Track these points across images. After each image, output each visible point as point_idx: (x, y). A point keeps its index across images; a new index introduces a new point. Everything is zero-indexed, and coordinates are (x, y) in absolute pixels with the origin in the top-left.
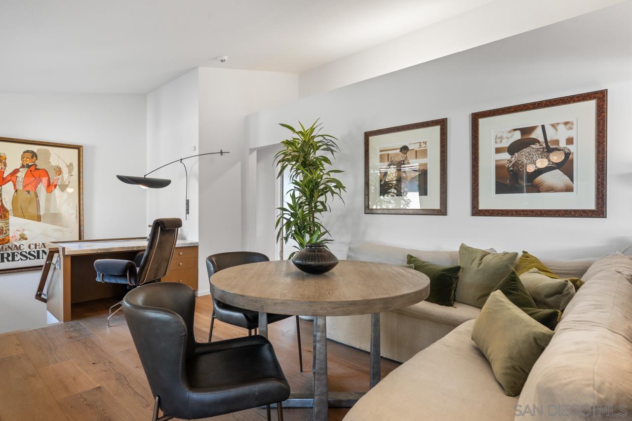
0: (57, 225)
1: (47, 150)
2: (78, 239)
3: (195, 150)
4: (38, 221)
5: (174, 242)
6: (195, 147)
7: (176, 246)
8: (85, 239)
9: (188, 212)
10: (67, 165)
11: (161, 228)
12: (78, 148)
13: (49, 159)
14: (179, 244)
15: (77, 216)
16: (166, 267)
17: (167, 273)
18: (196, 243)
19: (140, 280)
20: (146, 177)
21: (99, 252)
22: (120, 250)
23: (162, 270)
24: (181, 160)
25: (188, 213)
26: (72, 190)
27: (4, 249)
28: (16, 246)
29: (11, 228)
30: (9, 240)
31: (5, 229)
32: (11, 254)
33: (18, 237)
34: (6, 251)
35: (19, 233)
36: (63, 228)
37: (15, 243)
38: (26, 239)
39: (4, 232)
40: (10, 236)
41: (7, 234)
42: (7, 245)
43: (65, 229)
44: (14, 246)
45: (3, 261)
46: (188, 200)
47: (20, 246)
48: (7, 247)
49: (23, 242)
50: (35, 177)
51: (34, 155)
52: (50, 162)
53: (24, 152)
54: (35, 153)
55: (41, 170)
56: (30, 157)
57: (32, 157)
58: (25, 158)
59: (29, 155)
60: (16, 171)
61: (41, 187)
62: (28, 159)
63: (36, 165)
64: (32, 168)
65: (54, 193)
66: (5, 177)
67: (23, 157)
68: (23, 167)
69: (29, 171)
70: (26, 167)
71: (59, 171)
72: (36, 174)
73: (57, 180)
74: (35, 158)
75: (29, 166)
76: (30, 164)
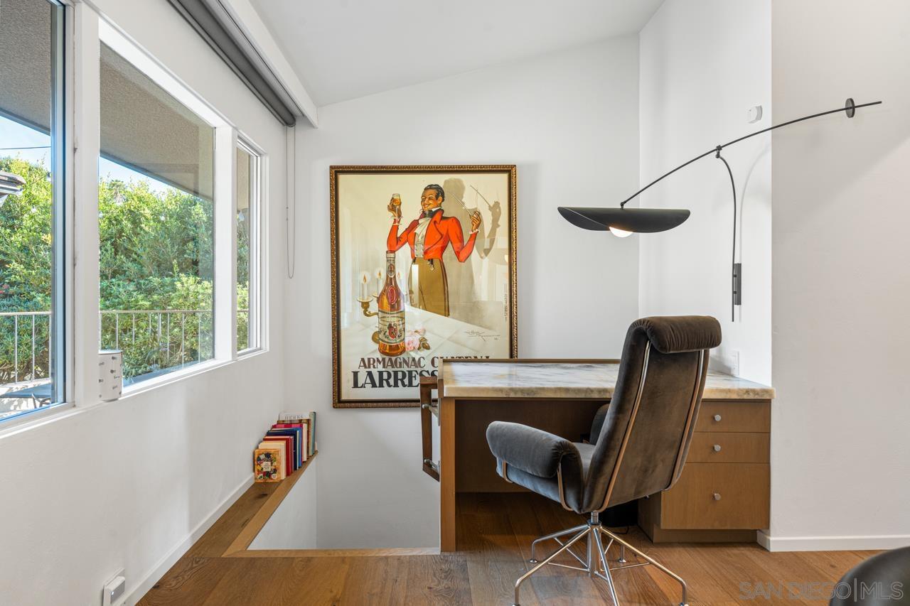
0: (474, 324)
1: (460, 181)
2: (507, 357)
3: (759, 117)
4: (445, 316)
5: (699, 384)
6: (760, 109)
7: (704, 396)
8: (519, 358)
9: (737, 298)
10: (490, 206)
11: (652, 347)
12: (508, 170)
13: (462, 197)
14: (712, 391)
15: (506, 308)
16: (669, 462)
17: (675, 480)
18: (766, 391)
19: (590, 501)
20: (626, 206)
21: (512, 395)
22: (558, 395)
23: (661, 472)
24: (719, 148)
25: (739, 303)
27: (398, 364)
28: (414, 359)
29: (407, 327)
30: (404, 348)
31: (399, 328)
32: (407, 373)
33: (417, 344)
34: (400, 367)
35: (418, 336)
36: (483, 330)
37: (413, 354)
38: (428, 348)
39: (398, 333)
40: (406, 341)
41: (402, 338)
42: (402, 356)
43: (488, 332)
44: (411, 360)
45: (396, 385)
46: (740, 265)
47: (419, 359)
48: (402, 360)
49: (424, 353)
50: (440, 233)
51: (439, 192)
52: (464, 203)
53: (426, 189)
54: (441, 189)
55: (450, 220)
56: (434, 197)
57: (437, 197)
58: (427, 199)
59: (432, 193)
60: (415, 224)
61: (449, 251)
62: (431, 202)
63: (443, 211)
64: (437, 217)
65: (470, 262)
66: (399, 236)
67: (424, 198)
68: (423, 215)
69: (432, 223)
70: (429, 217)
71: (477, 219)
72: (443, 227)
73: (474, 237)
74: (440, 198)
75: (432, 214)
76: (434, 210)
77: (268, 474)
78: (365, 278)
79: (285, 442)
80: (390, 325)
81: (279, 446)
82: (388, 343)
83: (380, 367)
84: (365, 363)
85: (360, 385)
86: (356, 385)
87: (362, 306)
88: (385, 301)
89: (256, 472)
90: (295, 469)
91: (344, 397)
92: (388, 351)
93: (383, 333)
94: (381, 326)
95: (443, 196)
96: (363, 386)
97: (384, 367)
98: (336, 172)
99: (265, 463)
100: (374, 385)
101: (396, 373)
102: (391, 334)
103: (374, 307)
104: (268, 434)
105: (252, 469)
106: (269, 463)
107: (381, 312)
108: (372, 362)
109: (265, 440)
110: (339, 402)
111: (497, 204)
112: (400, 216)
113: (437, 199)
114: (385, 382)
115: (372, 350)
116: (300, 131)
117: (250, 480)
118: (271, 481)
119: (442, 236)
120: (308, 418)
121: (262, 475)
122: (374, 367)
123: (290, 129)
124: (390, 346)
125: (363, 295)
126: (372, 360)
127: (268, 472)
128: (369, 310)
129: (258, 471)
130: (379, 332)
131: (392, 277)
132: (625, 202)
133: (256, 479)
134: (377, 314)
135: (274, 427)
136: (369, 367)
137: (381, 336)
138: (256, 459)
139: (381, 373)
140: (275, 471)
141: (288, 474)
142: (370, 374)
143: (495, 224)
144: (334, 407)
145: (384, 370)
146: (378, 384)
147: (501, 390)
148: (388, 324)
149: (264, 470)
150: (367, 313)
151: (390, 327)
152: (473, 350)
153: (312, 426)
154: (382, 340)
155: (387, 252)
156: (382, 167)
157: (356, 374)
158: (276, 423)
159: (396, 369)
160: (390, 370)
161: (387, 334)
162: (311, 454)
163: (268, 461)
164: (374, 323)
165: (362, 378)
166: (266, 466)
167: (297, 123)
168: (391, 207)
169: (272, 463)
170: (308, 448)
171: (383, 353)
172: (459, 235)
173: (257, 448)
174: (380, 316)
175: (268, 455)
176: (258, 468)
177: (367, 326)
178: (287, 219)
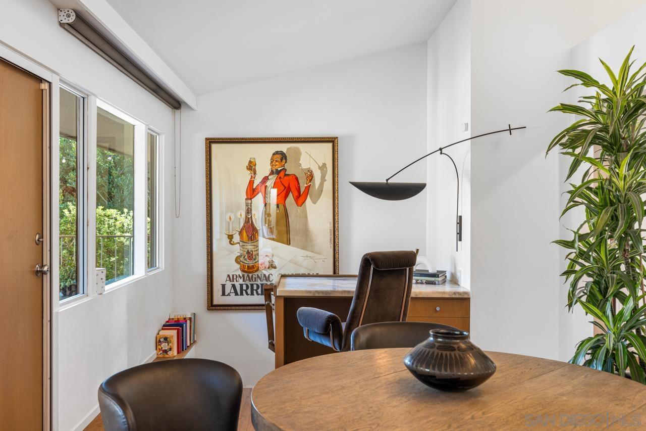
1: (298, 148)
2: (331, 273)
3: (466, 129)
4: (287, 244)
6: (466, 125)
8: (340, 274)
10: (319, 166)
11: (374, 268)
12: (333, 141)
13: (300, 160)
14: (434, 293)
15: (331, 239)
18: (467, 293)
21: (317, 295)
24: (441, 149)
25: (460, 240)
26: (326, 200)
27: (254, 279)
28: (265, 275)
29: (260, 253)
30: (258, 267)
31: (254, 253)
32: (260, 285)
33: (267, 264)
34: (255, 281)
35: (268, 259)
36: (315, 255)
37: (264, 272)
38: (275, 268)
39: (254, 257)
40: (260, 262)
41: (256, 260)
42: (256, 273)
43: (317, 256)
44: (263, 276)
45: (252, 294)
46: (461, 217)
47: (269, 276)
48: (256, 276)
49: (273, 271)
50: (284, 186)
51: (283, 156)
52: (301, 165)
53: (274, 154)
54: (285, 154)
55: (291, 176)
56: (279, 160)
57: (282, 160)
58: (274, 162)
59: (278, 157)
60: (266, 179)
61: (290, 199)
62: (277, 163)
63: (286, 170)
64: (282, 174)
65: (305, 206)
66: (254, 188)
67: (272, 160)
68: (272, 173)
69: (278, 178)
70: (276, 174)
71: (310, 177)
72: (286, 181)
73: (308, 188)
74: (284, 161)
75: (278, 172)
76: (279, 169)
77: (166, 352)
78: (230, 218)
79: (176, 330)
80: (248, 251)
81: (172, 333)
82: (246, 263)
83: (241, 281)
84: (230, 278)
85: (226, 294)
86: (224, 294)
87: (228, 237)
88: (245, 234)
89: (158, 350)
90: (183, 350)
91: (215, 303)
92: (246, 270)
93: (243, 257)
94: (241, 252)
95: (286, 160)
96: (229, 295)
97: (244, 281)
98: (210, 142)
99: (163, 344)
100: (236, 294)
101: (252, 285)
102: (249, 257)
103: (237, 238)
104: (164, 326)
105: (155, 348)
106: (167, 344)
107: (242, 241)
108: (235, 278)
109: (163, 329)
110: (212, 306)
111: (324, 165)
112: (255, 173)
113: (281, 161)
114: (244, 292)
115: (236, 270)
116: (184, 113)
117: (153, 355)
118: (168, 356)
119: (285, 187)
120: (190, 316)
121: (161, 352)
122: (237, 281)
123: (177, 112)
124: (248, 266)
125: (229, 230)
126: (235, 276)
127: (166, 350)
128: (233, 240)
129: (159, 349)
130: (240, 256)
131: (250, 217)
132: (389, 179)
133: (157, 354)
134: (239, 243)
135: (167, 322)
136: (233, 281)
137: (242, 259)
138: (158, 341)
139: (241, 285)
140: (170, 349)
141: (178, 352)
142: (234, 286)
143: (323, 179)
144: (208, 309)
145: (244, 283)
146: (239, 293)
147: (310, 292)
148: (246, 250)
149: (163, 349)
150: (232, 242)
151: (248, 252)
152: (307, 269)
153: (193, 323)
154: (242, 262)
155: (246, 199)
156: (242, 139)
157: (223, 286)
158: (167, 320)
159: (252, 283)
160: (249, 283)
161: (246, 257)
162: (192, 342)
163: (165, 343)
164: (237, 250)
165: (228, 289)
166: (165, 346)
167: (182, 107)
168: (249, 167)
169: (168, 344)
170: (190, 337)
171: (243, 271)
172: (297, 187)
173: (158, 334)
174: (241, 245)
175: (166, 339)
176: (160, 347)
177: (232, 252)
178: (175, 176)
